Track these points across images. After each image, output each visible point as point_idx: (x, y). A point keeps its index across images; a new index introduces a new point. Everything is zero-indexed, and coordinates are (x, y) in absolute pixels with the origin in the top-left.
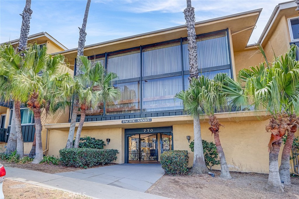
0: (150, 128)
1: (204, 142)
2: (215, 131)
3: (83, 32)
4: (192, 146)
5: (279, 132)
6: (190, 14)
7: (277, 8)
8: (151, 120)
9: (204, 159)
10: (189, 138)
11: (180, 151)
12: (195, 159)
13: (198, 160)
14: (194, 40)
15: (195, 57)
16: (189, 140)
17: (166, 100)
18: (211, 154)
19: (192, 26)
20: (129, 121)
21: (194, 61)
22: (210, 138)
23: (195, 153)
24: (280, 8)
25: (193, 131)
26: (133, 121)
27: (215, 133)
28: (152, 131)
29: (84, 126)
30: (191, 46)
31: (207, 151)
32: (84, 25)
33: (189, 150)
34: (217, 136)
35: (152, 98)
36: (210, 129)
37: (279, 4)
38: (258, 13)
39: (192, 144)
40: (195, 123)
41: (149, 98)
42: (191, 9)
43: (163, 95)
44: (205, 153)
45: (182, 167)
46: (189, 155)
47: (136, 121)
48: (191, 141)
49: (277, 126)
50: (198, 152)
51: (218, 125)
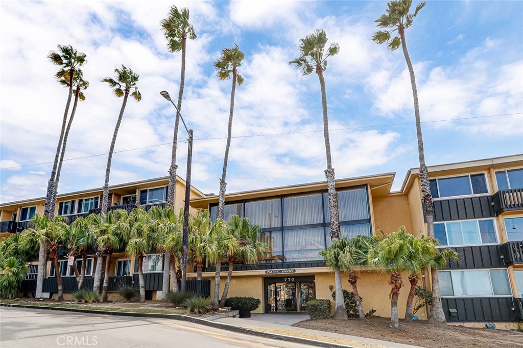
0: (291, 277)
1: (345, 292)
2: (353, 283)
3: (223, 183)
4: (334, 295)
5: (396, 286)
6: (330, 175)
7: (409, 172)
8: (294, 271)
9: (344, 307)
10: (331, 288)
11: (323, 300)
12: (336, 307)
13: (340, 307)
14: (334, 200)
15: (336, 215)
16: (331, 289)
17: (307, 250)
18: (351, 303)
19: (332, 187)
20: (273, 272)
21: (335, 218)
22: (350, 289)
23: (337, 301)
24: (412, 173)
25: (334, 281)
26: (278, 272)
27: (353, 285)
28: (293, 279)
29: (232, 275)
30: (332, 205)
31: (348, 300)
32: (224, 176)
33: (332, 299)
34: (355, 287)
35: (294, 247)
36: (349, 281)
37: (411, 169)
38: (393, 176)
39: (334, 293)
40: (337, 275)
41: (290, 248)
42: (331, 171)
43: (304, 245)
44: (346, 302)
45: (325, 313)
46: (331, 304)
47: (280, 271)
48: (333, 290)
49: (394, 282)
50: (339, 301)
51: (355, 278)
